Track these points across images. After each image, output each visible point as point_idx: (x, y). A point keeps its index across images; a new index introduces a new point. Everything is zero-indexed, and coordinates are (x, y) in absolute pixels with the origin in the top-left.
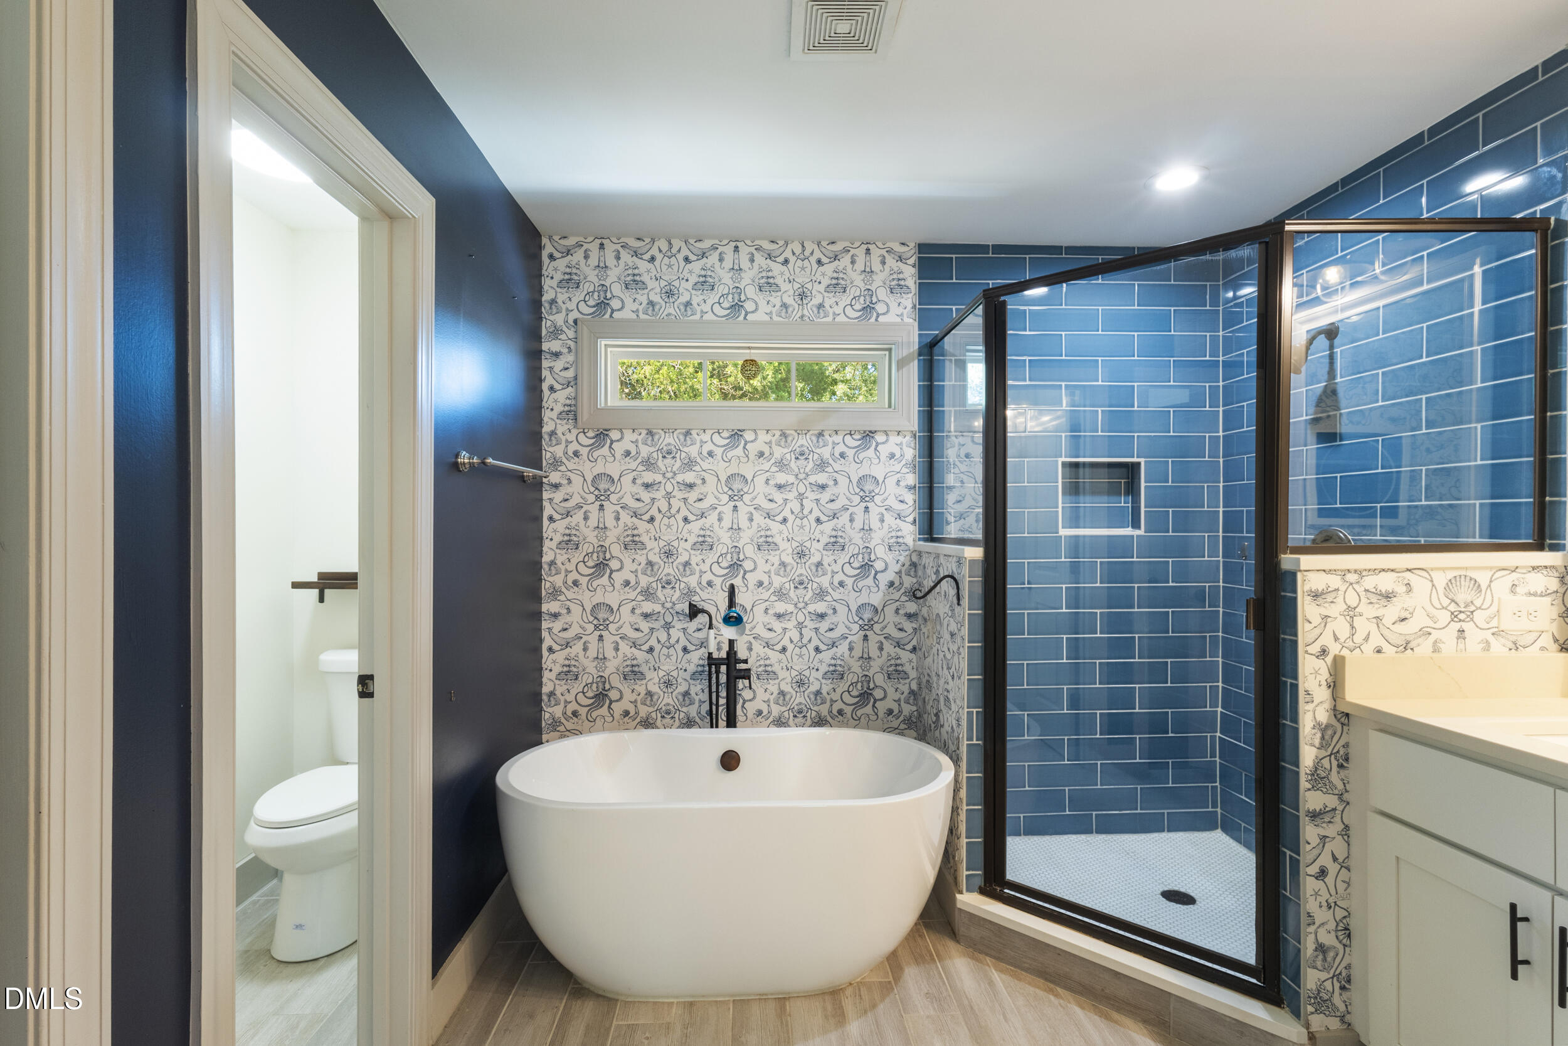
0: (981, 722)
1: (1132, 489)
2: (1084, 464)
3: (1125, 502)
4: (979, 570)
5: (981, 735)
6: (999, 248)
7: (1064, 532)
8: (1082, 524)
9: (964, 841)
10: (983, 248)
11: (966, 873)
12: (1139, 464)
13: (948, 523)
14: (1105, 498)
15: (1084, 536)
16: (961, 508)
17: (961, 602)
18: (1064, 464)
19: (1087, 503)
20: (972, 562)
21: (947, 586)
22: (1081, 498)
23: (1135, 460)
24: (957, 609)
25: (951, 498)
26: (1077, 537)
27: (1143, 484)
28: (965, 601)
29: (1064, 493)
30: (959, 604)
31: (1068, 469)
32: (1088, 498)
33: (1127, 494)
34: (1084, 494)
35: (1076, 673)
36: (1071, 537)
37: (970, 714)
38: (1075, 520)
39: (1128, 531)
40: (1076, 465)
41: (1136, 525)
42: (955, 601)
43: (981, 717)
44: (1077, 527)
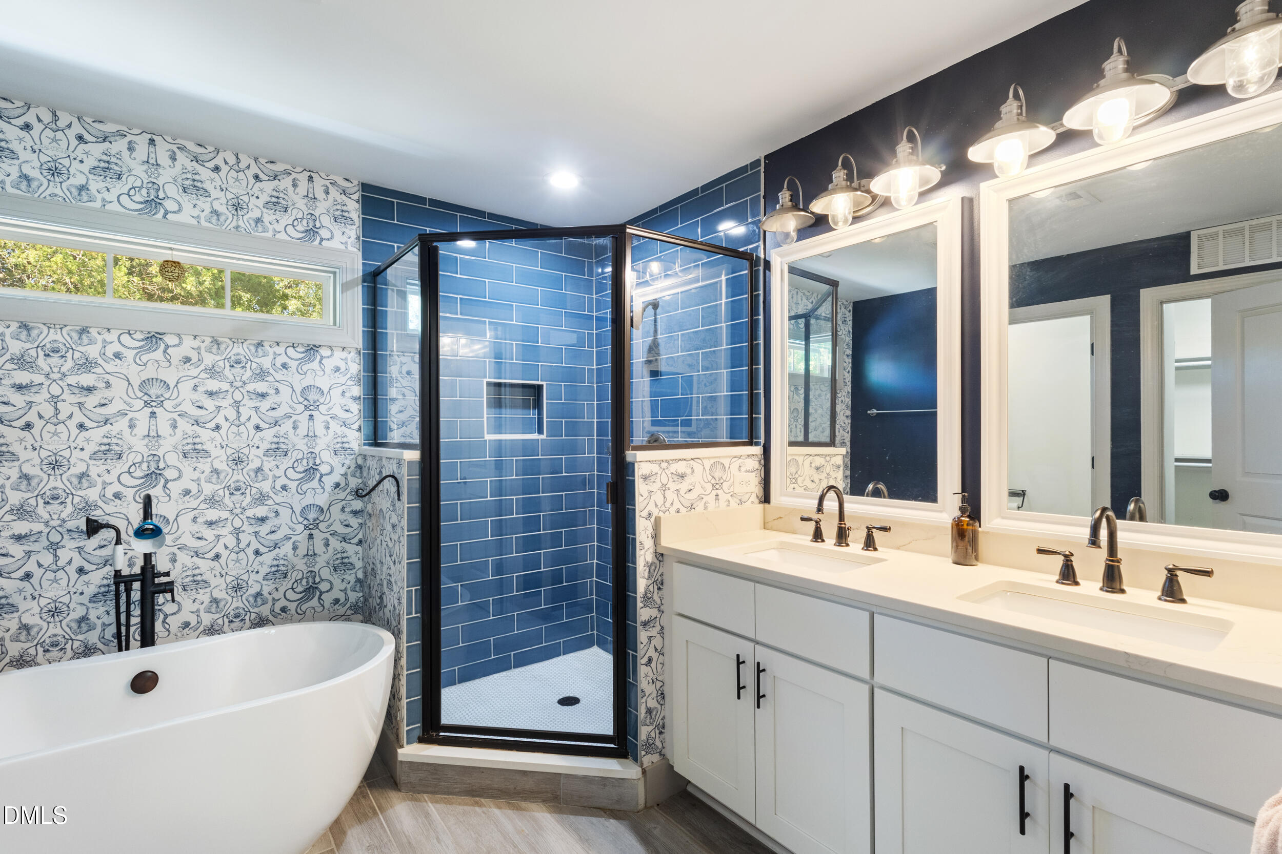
0: (419, 597)
1: (538, 405)
2: (505, 384)
3: (532, 414)
4: (416, 470)
5: (419, 608)
6: (434, 202)
7: (488, 437)
8: (503, 431)
9: (404, 701)
10: (422, 200)
11: (406, 729)
12: (542, 385)
13: (391, 430)
14: (520, 411)
15: (506, 440)
16: (403, 417)
17: (401, 498)
18: (489, 384)
19: (508, 414)
20: (410, 463)
21: (388, 484)
22: (503, 410)
23: (540, 383)
24: (398, 504)
25: (393, 409)
26: (500, 441)
27: (545, 401)
28: (404, 497)
29: (488, 406)
30: (399, 499)
31: (492, 388)
32: (508, 411)
33: (534, 408)
34: (506, 407)
35: (500, 546)
36: (495, 440)
37: (409, 592)
38: (498, 427)
39: (535, 436)
40: (499, 385)
41: (540, 431)
42: (396, 497)
43: (419, 593)
44: (500, 433)
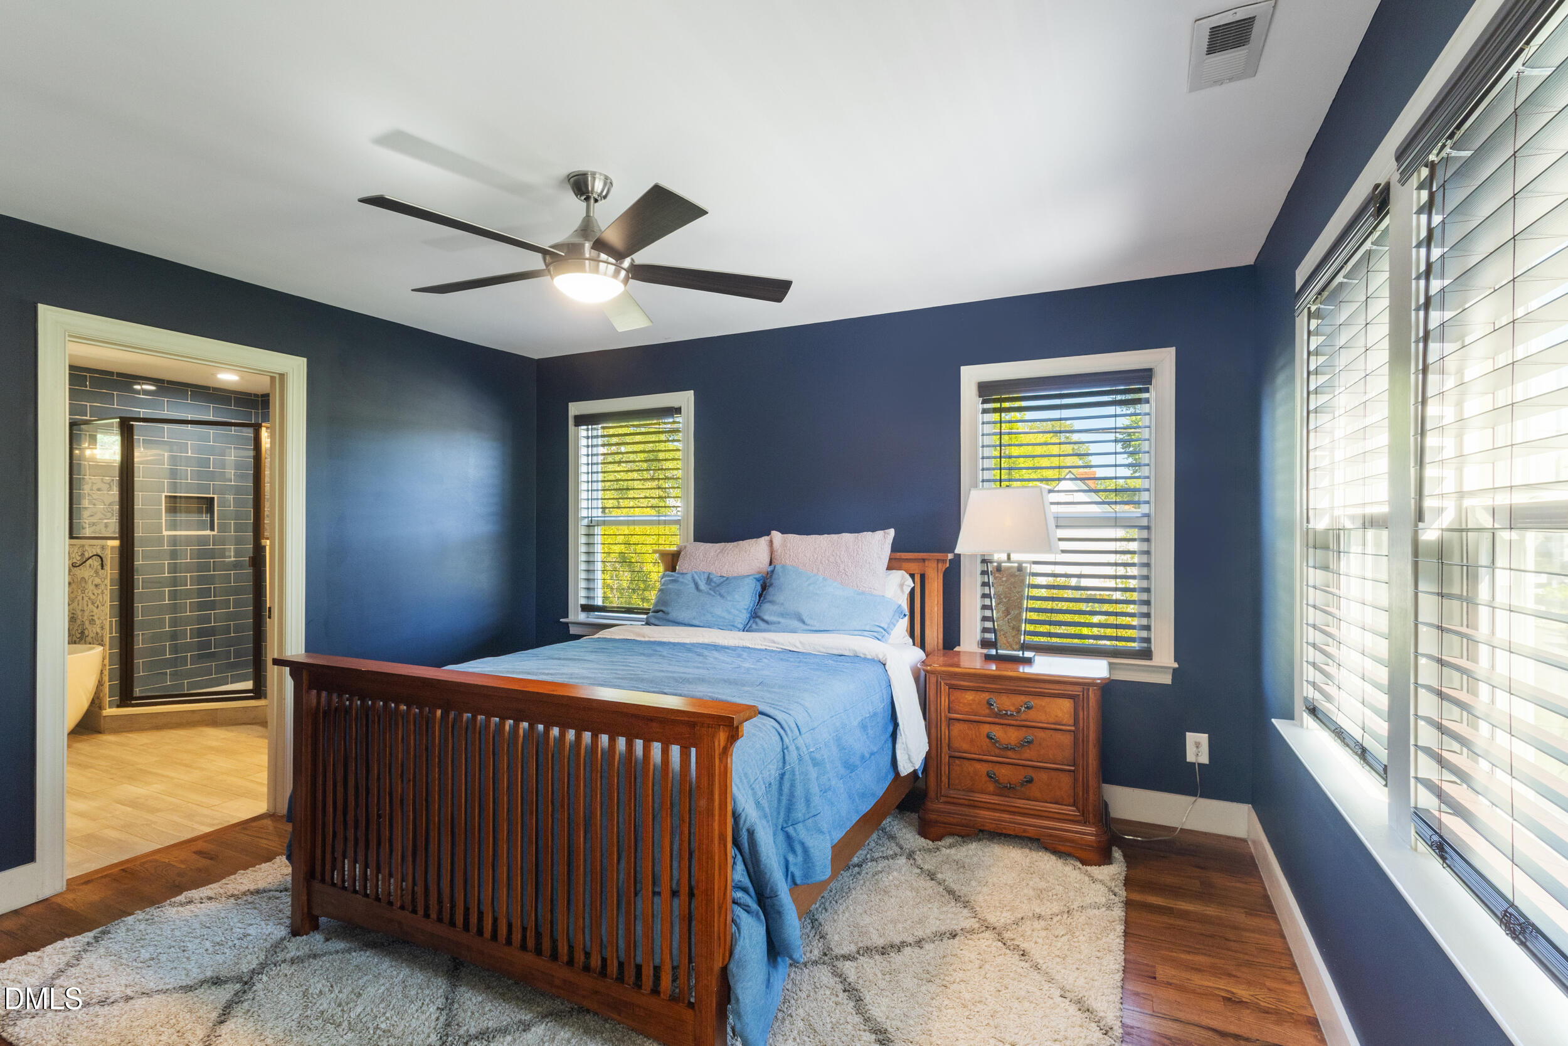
0: (118, 627)
1: (210, 510)
2: (181, 497)
3: (205, 517)
4: (117, 552)
5: (118, 630)
6: (119, 375)
7: (165, 533)
8: (178, 528)
9: (107, 683)
10: (111, 373)
11: (108, 699)
12: (214, 498)
14: (193, 515)
15: (180, 535)
17: (105, 567)
18: (166, 496)
19: (182, 517)
20: (112, 548)
21: (93, 559)
22: (178, 515)
23: (211, 496)
24: (101, 572)
26: (175, 535)
27: (216, 509)
28: (107, 568)
29: (166, 512)
30: (102, 569)
31: (168, 499)
32: (183, 515)
33: (207, 512)
34: (181, 512)
35: (176, 608)
36: (170, 536)
37: (111, 622)
38: (173, 526)
39: (208, 532)
40: (174, 498)
41: (212, 529)
42: (100, 567)
43: (118, 623)
44: (175, 530)
